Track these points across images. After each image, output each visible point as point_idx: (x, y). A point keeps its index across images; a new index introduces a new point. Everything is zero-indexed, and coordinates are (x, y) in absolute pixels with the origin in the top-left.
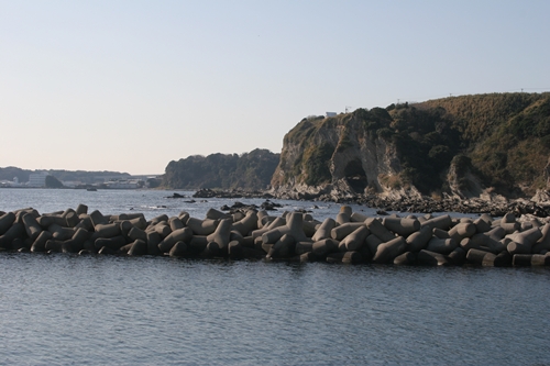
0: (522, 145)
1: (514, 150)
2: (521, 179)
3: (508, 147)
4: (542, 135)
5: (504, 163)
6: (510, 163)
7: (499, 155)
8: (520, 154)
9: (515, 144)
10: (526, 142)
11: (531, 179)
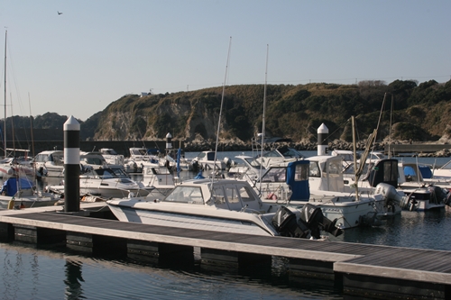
0: (286, 116)
1: (282, 119)
2: (287, 133)
3: (278, 117)
4: (296, 111)
5: (277, 125)
6: (280, 125)
7: (274, 121)
8: (286, 121)
9: (281, 115)
10: (287, 115)
11: (292, 133)
